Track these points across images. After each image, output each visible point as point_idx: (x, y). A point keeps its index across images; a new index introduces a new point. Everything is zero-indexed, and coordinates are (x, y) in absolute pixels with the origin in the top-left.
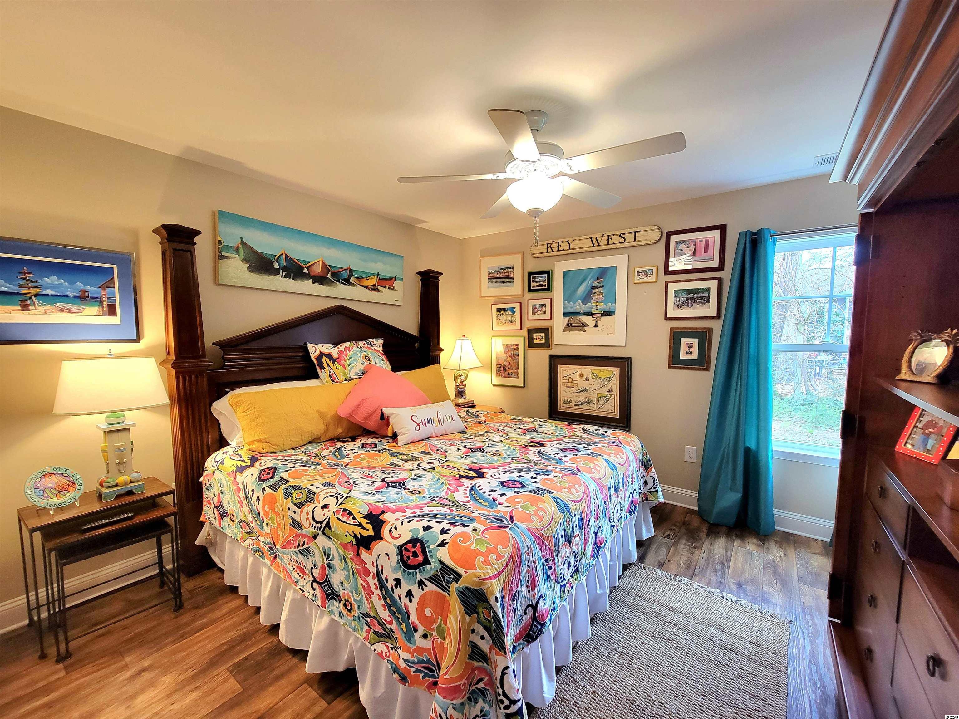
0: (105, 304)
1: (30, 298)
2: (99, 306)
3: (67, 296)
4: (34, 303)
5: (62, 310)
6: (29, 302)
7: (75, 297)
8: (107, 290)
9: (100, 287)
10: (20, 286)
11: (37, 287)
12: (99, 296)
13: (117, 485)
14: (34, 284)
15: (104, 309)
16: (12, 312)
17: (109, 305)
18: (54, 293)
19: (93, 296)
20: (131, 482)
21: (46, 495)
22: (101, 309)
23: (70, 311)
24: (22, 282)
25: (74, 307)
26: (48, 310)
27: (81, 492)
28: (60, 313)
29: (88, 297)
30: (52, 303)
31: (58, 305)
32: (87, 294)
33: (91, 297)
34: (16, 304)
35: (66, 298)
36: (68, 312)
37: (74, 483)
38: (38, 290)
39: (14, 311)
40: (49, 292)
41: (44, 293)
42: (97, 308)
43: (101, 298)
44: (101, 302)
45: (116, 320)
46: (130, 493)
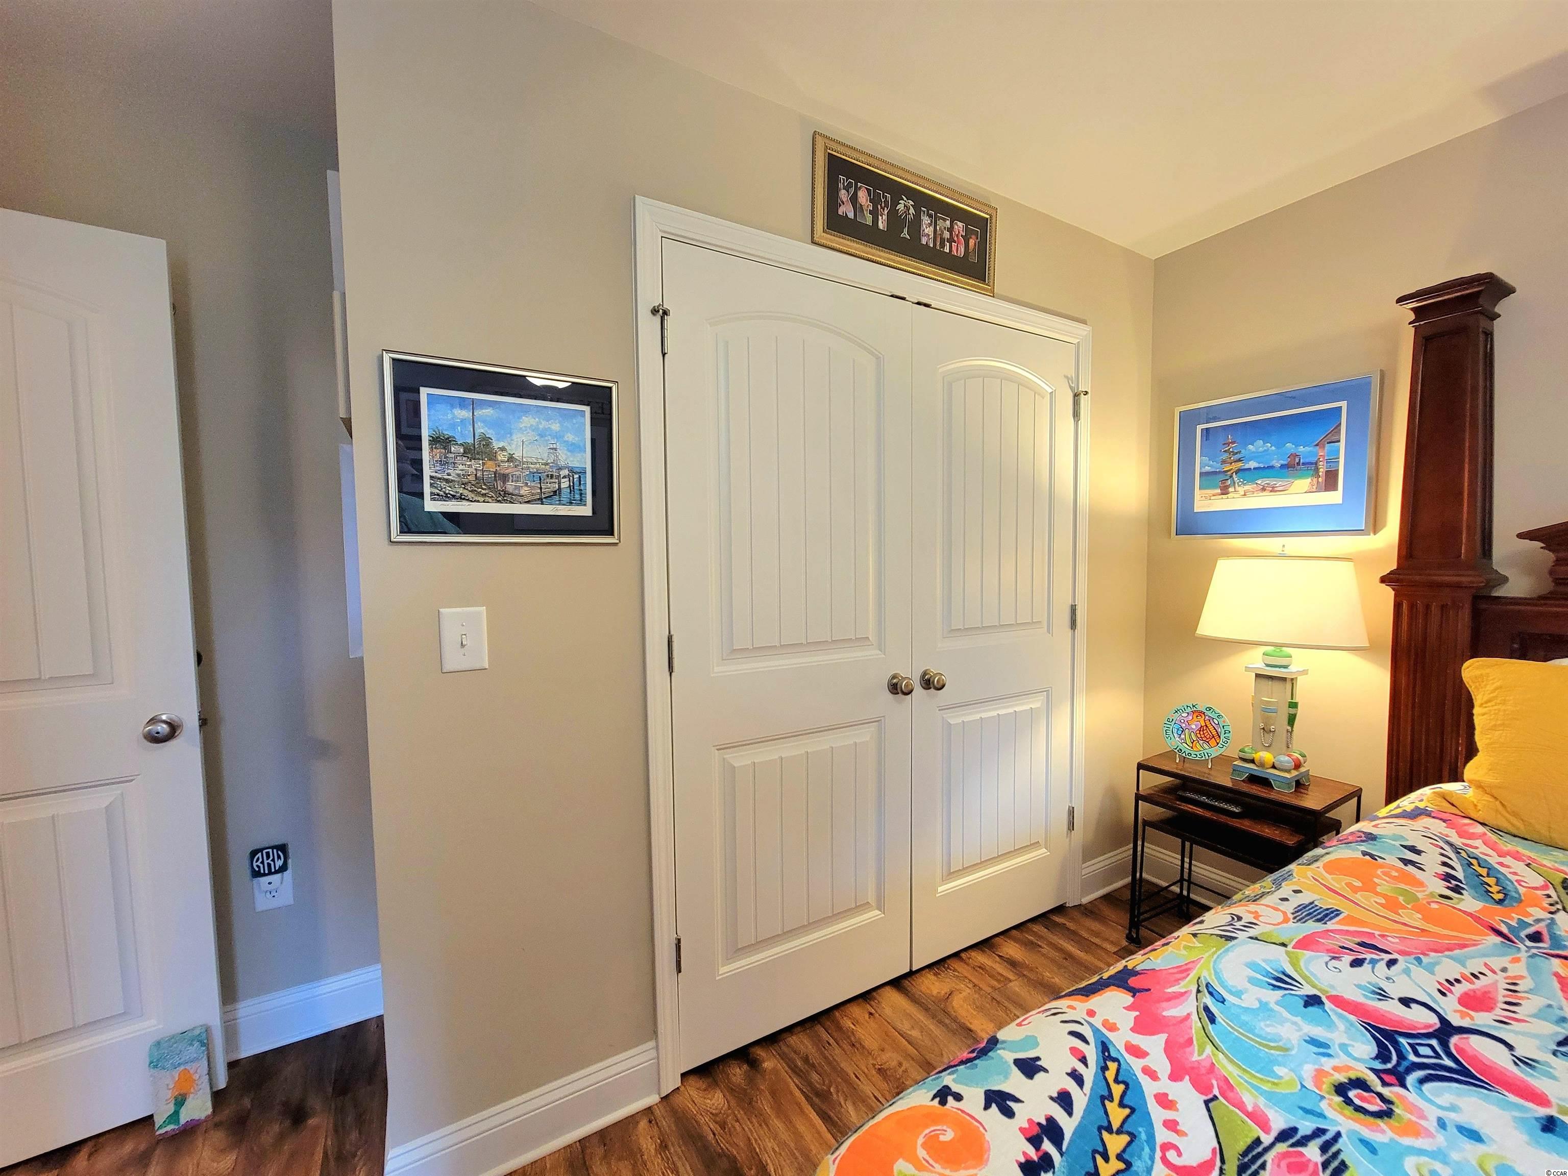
0: (1322, 471)
1: (1231, 477)
2: (1312, 475)
3: (1272, 467)
4: (1234, 483)
5: (1264, 489)
6: (1229, 482)
7: (1282, 466)
8: (1327, 446)
9: (1317, 445)
10: (1224, 462)
11: (1239, 460)
12: (1314, 460)
13: (1252, 761)
14: (1237, 457)
15: (1320, 480)
16: (1212, 498)
17: (1328, 473)
18: (1256, 465)
19: (1307, 460)
20: (1274, 767)
21: (1183, 736)
22: (1315, 480)
23: (1273, 490)
24: (1225, 456)
25: (1279, 483)
26: (1248, 491)
27: (1221, 751)
28: (1261, 494)
29: (1298, 464)
30: (1253, 481)
31: (1259, 482)
32: (1297, 460)
33: (1303, 464)
34: (1215, 487)
35: (1271, 471)
36: (1271, 491)
37: (1220, 737)
38: (1240, 464)
39: (1214, 495)
40: (1252, 464)
41: (1247, 466)
42: (1309, 480)
43: (1316, 463)
44: (1317, 470)
45: (1335, 497)
46: (1264, 782)
